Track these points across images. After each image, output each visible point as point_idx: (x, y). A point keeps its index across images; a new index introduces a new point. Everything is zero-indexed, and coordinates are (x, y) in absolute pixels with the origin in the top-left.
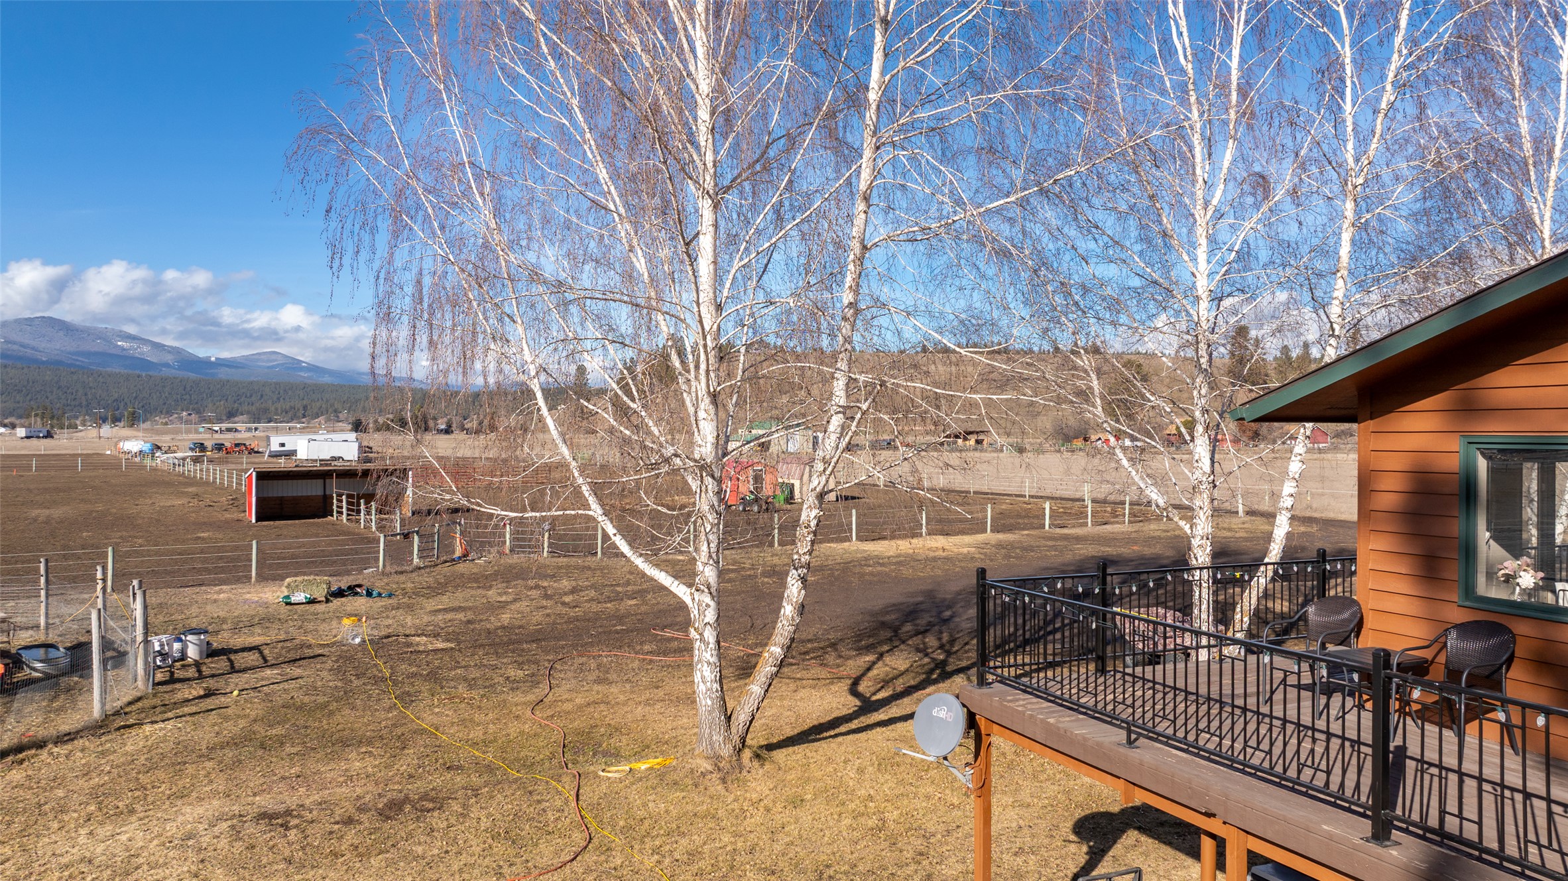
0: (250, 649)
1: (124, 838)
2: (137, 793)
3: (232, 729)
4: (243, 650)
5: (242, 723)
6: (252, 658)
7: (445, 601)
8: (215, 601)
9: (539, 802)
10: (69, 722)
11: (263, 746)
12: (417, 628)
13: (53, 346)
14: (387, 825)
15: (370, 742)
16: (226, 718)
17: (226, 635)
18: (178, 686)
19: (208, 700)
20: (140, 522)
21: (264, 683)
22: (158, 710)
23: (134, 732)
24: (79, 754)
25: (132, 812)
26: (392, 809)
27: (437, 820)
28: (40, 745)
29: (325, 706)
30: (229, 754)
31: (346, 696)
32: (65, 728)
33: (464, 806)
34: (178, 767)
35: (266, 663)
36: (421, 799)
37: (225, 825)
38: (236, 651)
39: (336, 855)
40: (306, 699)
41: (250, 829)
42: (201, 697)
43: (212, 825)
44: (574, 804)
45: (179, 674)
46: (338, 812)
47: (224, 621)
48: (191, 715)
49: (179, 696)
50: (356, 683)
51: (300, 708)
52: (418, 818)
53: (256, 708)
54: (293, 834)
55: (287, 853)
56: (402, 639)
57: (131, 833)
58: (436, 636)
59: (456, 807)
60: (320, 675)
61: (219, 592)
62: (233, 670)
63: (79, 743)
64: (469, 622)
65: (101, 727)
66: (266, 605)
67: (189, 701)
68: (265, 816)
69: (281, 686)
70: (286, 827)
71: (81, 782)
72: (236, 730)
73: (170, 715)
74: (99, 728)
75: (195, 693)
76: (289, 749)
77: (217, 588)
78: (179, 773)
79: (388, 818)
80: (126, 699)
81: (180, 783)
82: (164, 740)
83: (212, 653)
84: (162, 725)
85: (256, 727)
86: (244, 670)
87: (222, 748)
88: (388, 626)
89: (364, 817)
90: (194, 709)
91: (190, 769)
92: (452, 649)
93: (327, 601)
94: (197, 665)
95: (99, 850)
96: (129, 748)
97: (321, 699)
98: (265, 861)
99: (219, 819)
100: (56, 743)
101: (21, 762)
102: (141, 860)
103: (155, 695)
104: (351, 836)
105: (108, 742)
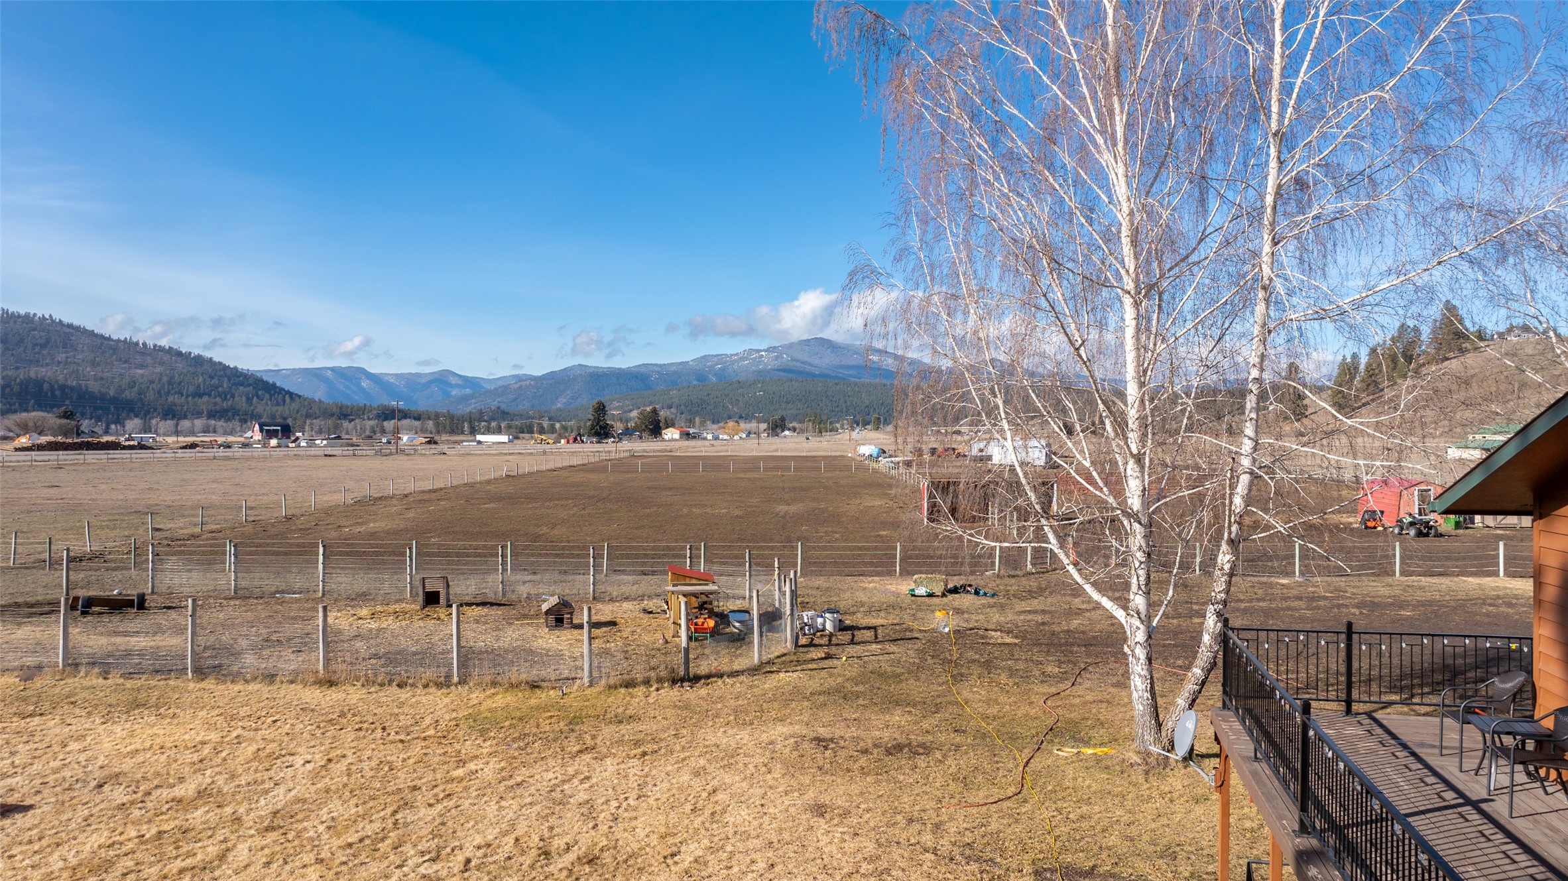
0: (869, 628)
1: (738, 737)
2: (758, 714)
3: (832, 682)
4: (864, 628)
5: (840, 680)
6: (868, 634)
7: (1035, 604)
8: (865, 589)
9: (997, 762)
10: (740, 664)
11: (845, 698)
12: (998, 623)
13: (824, 362)
14: (887, 759)
15: (914, 706)
16: (831, 675)
17: (859, 615)
18: (812, 649)
19: (826, 661)
20: (844, 519)
21: (866, 654)
22: (794, 663)
23: (773, 676)
24: (738, 685)
25: (751, 724)
26: (896, 749)
27: (921, 762)
28: (720, 676)
29: (899, 675)
30: (822, 698)
31: (916, 671)
32: (736, 667)
33: (944, 756)
34: (786, 702)
35: (876, 640)
36: (918, 746)
37: (792, 740)
38: (859, 629)
39: (848, 770)
40: (889, 669)
41: (806, 745)
42: (822, 659)
43: (786, 739)
44: (1021, 769)
45: (816, 641)
46: (862, 744)
47: (862, 604)
48: (811, 670)
49: (809, 656)
50: (930, 661)
51: (881, 675)
52: (910, 758)
53: (854, 670)
54: (828, 753)
55: (821, 763)
56: (981, 632)
57: (744, 735)
58: (1009, 632)
59: (938, 755)
60: (906, 653)
61: (870, 583)
62: (852, 642)
63: (741, 678)
64: (1043, 624)
65: (756, 670)
66: (898, 595)
67: (814, 660)
68: (818, 740)
69: (877, 658)
70: (826, 748)
71: (732, 701)
72: (833, 684)
73: (799, 668)
74: (754, 671)
75: (819, 655)
76: (861, 702)
77: (870, 579)
78: (786, 706)
79: (891, 754)
80: (776, 654)
81: (783, 712)
82: (789, 684)
83: (842, 627)
84: (791, 674)
85: (847, 685)
86: (859, 643)
87: (820, 694)
88: (977, 621)
89: (875, 751)
90: (815, 666)
91: (794, 704)
92: (1016, 644)
93: (944, 595)
94: (831, 635)
95: (724, 741)
96: (767, 686)
97: (899, 671)
98: (807, 765)
99: (791, 736)
100: (728, 676)
101: (708, 685)
102: (741, 751)
103: (795, 654)
104: (863, 761)
105: (758, 680)
